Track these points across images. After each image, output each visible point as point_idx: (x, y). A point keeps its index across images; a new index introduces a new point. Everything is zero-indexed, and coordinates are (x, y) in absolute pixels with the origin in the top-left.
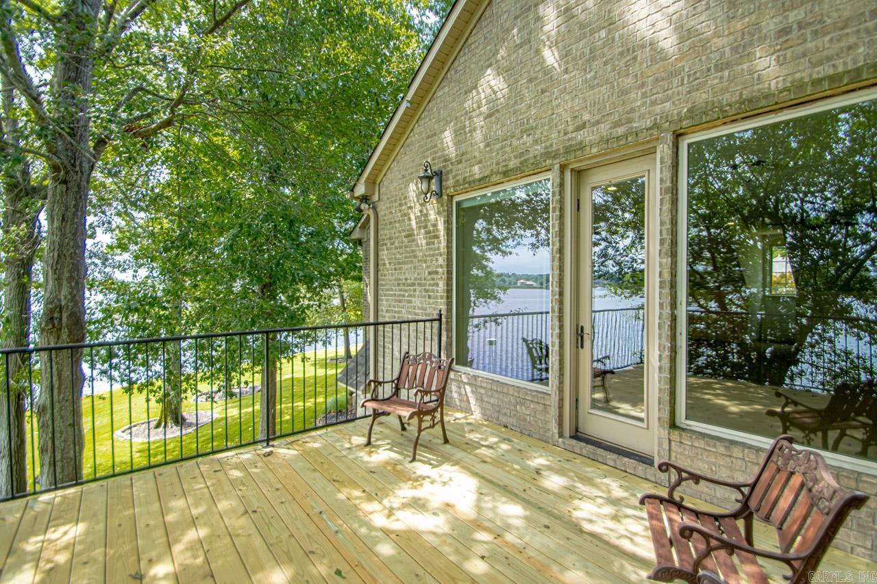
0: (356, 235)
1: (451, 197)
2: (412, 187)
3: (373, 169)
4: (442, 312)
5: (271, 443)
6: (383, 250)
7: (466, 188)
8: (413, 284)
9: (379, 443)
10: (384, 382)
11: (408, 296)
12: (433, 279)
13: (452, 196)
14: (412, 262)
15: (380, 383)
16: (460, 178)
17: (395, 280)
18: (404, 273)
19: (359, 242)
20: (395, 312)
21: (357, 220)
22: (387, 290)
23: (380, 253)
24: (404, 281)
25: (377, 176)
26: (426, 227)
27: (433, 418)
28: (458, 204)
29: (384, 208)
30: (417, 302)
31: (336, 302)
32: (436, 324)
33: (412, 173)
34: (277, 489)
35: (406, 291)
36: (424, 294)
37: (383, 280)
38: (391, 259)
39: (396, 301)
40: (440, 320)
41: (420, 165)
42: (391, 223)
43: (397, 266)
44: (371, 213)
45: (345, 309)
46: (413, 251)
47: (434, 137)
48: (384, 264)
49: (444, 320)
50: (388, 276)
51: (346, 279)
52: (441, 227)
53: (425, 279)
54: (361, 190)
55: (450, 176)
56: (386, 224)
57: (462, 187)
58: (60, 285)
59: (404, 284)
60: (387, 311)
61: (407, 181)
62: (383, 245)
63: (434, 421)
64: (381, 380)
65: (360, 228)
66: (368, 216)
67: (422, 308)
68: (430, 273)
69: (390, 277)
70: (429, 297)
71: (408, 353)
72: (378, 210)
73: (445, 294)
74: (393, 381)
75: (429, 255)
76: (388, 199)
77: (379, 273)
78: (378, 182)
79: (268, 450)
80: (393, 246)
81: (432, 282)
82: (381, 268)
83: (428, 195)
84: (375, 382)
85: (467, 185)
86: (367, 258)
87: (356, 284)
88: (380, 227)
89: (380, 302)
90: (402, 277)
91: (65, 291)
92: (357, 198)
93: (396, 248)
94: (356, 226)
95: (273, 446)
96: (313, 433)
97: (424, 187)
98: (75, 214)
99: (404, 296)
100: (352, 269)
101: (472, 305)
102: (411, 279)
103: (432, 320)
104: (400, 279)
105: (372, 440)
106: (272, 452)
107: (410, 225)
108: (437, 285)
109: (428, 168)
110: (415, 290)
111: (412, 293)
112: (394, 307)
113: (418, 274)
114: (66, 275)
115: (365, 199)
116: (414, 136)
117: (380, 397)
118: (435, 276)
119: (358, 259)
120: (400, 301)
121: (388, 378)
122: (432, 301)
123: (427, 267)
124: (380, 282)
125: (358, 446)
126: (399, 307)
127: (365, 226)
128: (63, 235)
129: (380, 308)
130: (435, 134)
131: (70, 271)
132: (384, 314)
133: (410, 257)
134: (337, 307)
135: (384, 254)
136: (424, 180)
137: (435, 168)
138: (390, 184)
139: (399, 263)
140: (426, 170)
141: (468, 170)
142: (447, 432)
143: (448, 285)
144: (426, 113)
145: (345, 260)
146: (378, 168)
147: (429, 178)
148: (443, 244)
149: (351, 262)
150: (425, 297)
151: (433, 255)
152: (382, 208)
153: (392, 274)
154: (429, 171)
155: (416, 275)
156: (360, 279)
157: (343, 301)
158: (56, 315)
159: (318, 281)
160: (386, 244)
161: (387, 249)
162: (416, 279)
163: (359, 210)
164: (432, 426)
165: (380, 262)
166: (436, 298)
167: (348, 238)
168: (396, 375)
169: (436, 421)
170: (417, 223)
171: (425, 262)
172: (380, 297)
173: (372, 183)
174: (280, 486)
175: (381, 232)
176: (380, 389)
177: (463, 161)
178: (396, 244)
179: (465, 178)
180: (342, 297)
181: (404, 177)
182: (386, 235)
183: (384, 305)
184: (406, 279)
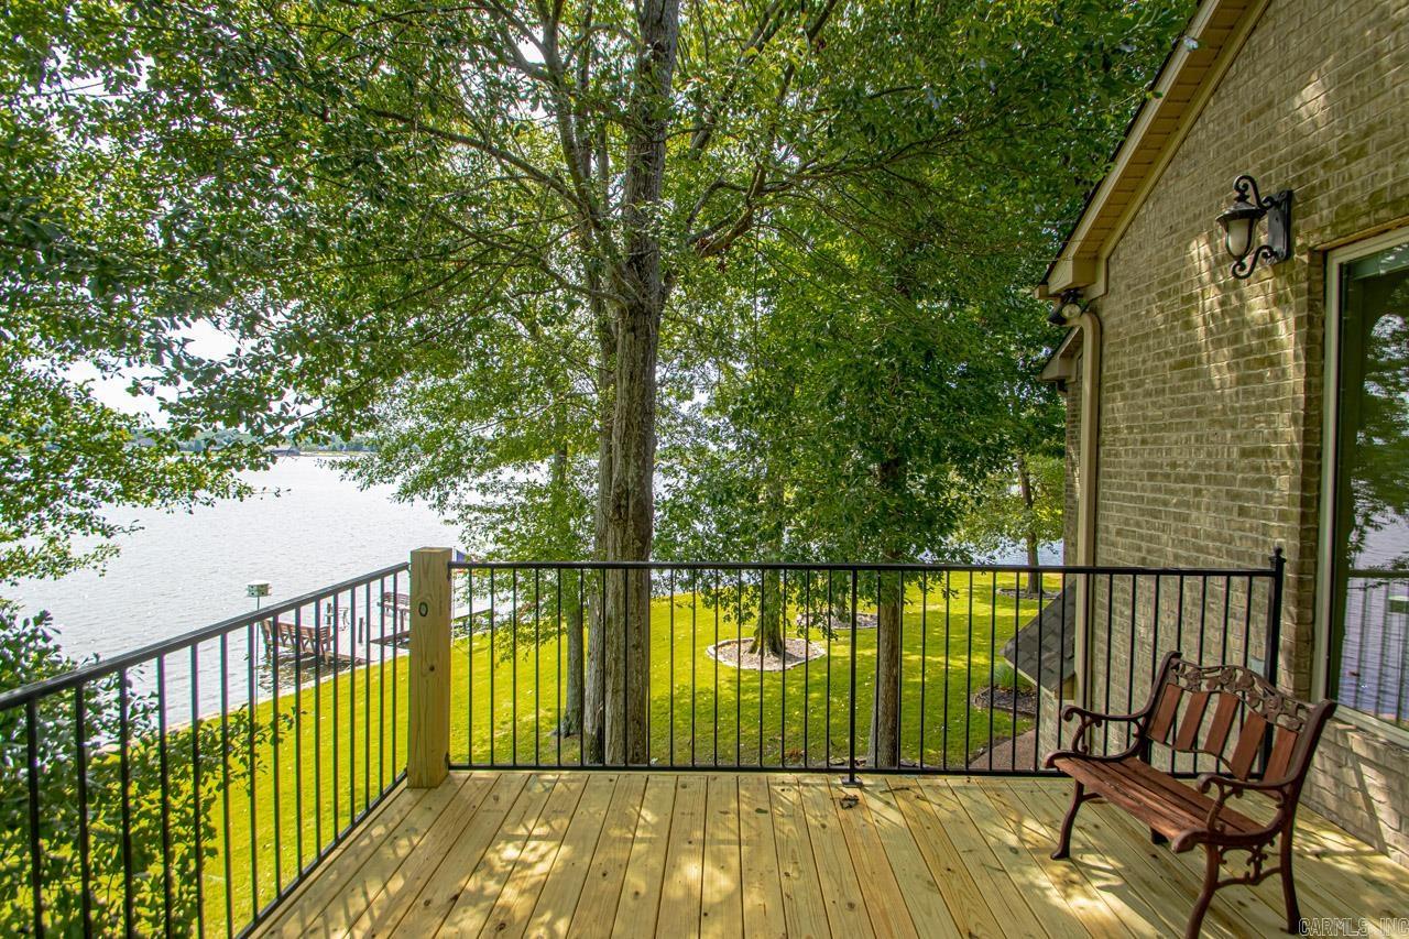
0: (1053, 372)
1: (1321, 257)
2: (1199, 249)
3: (1093, 228)
4: (1284, 556)
5: (859, 778)
6: (1114, 400)
7: (1378, 222)
8: (1194, 478)
9: (1090, 859)
10: (1109, 719)
11: (1176, 505)
12: (1257, 469)
13: (1325, 253)
14: (1191, 426)
15: (1097, 719)
16: (1358, 197)
17: (1143, 466)
18: (1169, 451)
19: (1060, 384)
20: (1142, 537)
21: (1055, 342)
22: (1120, 487)
23: (1107, 406)
24: (1168, 470)
25: (1102, 242)
26: (1236, 339)
27: (1258, 858)
28: (1348, 270)
29: (1120, 307)
30: (1204, 521)
31: (1016, 490)
32: (1263, 586)
33: (1196, 217)
34: (851, 906)
35: (1172, 492)
36: (1225, 502)
37: (1111, 464)
38: (1134, 418)
39: (1143, 512)
40: (1277, 575)
41: (1223, 191)
42: (1134, 340)
43: (1147, 435)
44: (1086, 323)
45: (1031, 503)
46: (1194, 400)
47: (1268, 114)
48: (1116, 431)
49: (1289, 574)
50: (1124, 458)
51: (1032, 453)
52: (1286, 333)
53: (1229, 467)
54: (1063, 277)
55: (1322, 200)
56: (1122, 344)
57: (1363, 220)
58: (628, 463)
59: (1167, 476)
60: (1119, 533)
61: (1182, 238)
62: (1114, 388)
63: (1258, 867)
64: (1100, 709)
65: (1062, 356)
66: (1081, 330)
67: (1219, 538)
68: (1244, 453)
69: (1130, 459)
70: (1242, 512)
71: (1178, 655)
72: (1104, 314)
73: (1297, 510)
74: (1130, 719)
75: (1246, 410)
76: (1129, 287)
77: (1102, 449)
78: (1104, 255)
79: (852, 792)
80: (1139, 390)
81: (1252, 475)
82: (1106, 438)
83: (1247, 261)
84: (1083, 713)
85: (1383, 213)
86: (1075, 416)
87: (1053, 462)
88: (1106, 351)
89: (1101, 512)
90: (1165, 460)
91: (632, 472)
92: (1056, 295)
93: (1148, 394)
94: (1054, 353)
95: (860, 786)
96: (940, 780)
97: (1233, 240)
98: (643, 371)
99: (1166, 503)
100: (1046, 435)
101: (1359, 520)
102: (1186, 466)
103: (1251, 574)
104: (1155, 465)
105: (1074, 845)
106: (855, 799)
107: (1192, 338)
108: (1270, 484)
109: (1250, 191)
110: (1198, 492)
111: (1189, 498)
112: (1138, 524)
113: (1209, 454)
114: (634, 450)
115: (1072, 295)
116: (1205, 127)
117: (1098, 751)
118: (1260, 461)
119: (1057, 415)
120: (1155, 514)
121: (1119, 707)
122: (1248, 522)
123: (1238, 438)
124: (1103, 469)
125: (1037, 850)
126: (1151, 527)
127: (1074, 353)
128: (631, 398)
129: (1102, 524)
130: (1270, 105)
131: (638, 447)
132: (1113, 537)
133: (1189, 413)
134: (1017, 499)
135: (1116, 408)
136: (1233, 224)
137: (1270, 189)
138: (1136, 255)
139: (1154, 429)
140: (1242, 198)
141: (1390, 169)
142: (1298, 892)
143: (1305, 486)
144: (1242, 62)
145: (1031, 418)
146: (1105, 226)
147: (1251, 218)
148: (1295, 378)
149: (1042, 422)
150: (1228, 510)
151: (1259, 409)
152: (1113, 311)
153: (1135, 453)
154: (1251, 200)
155: (1202, 456)
156: (1060, 453)
157: (1027, 489)
158: (623, 502)
159: (979, 458)
160: (1121, 388)
161: (1124, 398)
162: (1201, 466)
163: (1058, 319)
164: (1255, 880)
165: (1106, 426)
166: (1265, 515)
167: (1038, 378)
168: (1140, 705)
169: (1265, 867)
170: (1209, 332)
171: (1233, 427)
172: (1102, 501)
173: (1090, 260)
174: (857, 899)
175: (1109, 362)
176: (1098, 733)
177: (1371, 148)
178: (1149, 386)
179: (1374, 197)
180: (1026, 482)
181: (1173, 230)
182: (1121, 366)
183: (1110, 521)
184: (1174, 465)
